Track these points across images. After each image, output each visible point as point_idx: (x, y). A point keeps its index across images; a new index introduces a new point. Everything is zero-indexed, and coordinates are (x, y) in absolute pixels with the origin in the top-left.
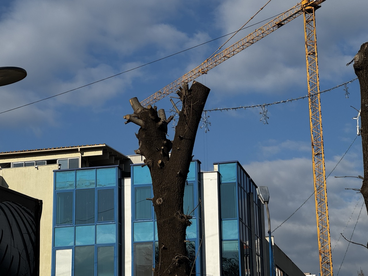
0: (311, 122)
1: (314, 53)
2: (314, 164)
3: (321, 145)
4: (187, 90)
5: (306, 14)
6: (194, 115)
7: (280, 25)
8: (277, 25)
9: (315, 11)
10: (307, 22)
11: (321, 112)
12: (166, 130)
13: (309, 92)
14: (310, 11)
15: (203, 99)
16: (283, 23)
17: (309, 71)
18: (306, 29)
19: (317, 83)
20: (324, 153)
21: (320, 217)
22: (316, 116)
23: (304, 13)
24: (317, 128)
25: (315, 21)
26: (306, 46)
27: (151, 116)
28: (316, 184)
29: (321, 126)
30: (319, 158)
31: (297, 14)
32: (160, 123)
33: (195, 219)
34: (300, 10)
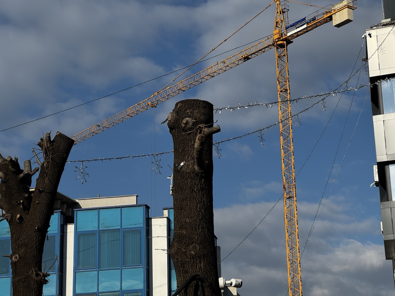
0: (282, 163)
1: (286, 90)
2: (285, 208)
3: (293, 188)
4: (48, 141)
5: (278, 49)
6: (54, 168)
7: (247, 58)
8: (243, 58)
9: (287, 46)
10: (279, 57)
11: (293, 152)
12: (30, 183)
13: (281, 131)
14: (282, 46)
15: (65, 151)
16: (250, 57)
17: (281, 109)
18: (278, 64)
19: (289, 122)
20: (296, 197)
21: (291, 264)
22: (288, 157)
23: (276, 47)
24: (289, 170)
25: (287, 57)
26: (278, 83)
27: (11, 168)
28: (287, 229)
29: (293, 168)
30: (291, 202)
31: (267, 48)
32: (22, 175)
33: (142, 268)
34: (271, 44)
